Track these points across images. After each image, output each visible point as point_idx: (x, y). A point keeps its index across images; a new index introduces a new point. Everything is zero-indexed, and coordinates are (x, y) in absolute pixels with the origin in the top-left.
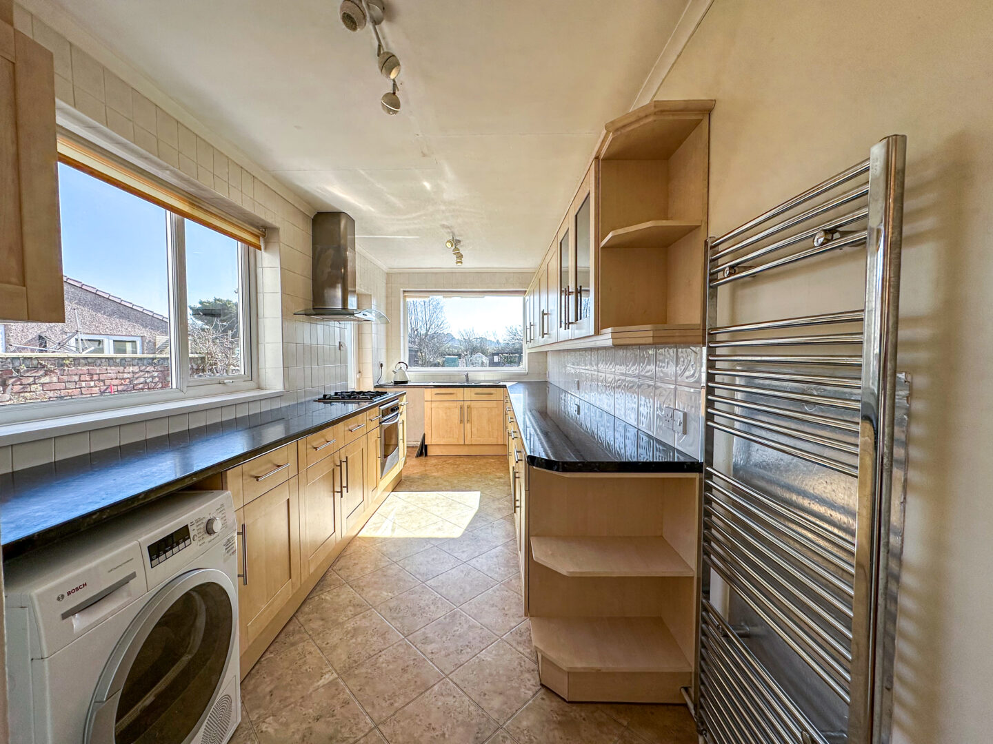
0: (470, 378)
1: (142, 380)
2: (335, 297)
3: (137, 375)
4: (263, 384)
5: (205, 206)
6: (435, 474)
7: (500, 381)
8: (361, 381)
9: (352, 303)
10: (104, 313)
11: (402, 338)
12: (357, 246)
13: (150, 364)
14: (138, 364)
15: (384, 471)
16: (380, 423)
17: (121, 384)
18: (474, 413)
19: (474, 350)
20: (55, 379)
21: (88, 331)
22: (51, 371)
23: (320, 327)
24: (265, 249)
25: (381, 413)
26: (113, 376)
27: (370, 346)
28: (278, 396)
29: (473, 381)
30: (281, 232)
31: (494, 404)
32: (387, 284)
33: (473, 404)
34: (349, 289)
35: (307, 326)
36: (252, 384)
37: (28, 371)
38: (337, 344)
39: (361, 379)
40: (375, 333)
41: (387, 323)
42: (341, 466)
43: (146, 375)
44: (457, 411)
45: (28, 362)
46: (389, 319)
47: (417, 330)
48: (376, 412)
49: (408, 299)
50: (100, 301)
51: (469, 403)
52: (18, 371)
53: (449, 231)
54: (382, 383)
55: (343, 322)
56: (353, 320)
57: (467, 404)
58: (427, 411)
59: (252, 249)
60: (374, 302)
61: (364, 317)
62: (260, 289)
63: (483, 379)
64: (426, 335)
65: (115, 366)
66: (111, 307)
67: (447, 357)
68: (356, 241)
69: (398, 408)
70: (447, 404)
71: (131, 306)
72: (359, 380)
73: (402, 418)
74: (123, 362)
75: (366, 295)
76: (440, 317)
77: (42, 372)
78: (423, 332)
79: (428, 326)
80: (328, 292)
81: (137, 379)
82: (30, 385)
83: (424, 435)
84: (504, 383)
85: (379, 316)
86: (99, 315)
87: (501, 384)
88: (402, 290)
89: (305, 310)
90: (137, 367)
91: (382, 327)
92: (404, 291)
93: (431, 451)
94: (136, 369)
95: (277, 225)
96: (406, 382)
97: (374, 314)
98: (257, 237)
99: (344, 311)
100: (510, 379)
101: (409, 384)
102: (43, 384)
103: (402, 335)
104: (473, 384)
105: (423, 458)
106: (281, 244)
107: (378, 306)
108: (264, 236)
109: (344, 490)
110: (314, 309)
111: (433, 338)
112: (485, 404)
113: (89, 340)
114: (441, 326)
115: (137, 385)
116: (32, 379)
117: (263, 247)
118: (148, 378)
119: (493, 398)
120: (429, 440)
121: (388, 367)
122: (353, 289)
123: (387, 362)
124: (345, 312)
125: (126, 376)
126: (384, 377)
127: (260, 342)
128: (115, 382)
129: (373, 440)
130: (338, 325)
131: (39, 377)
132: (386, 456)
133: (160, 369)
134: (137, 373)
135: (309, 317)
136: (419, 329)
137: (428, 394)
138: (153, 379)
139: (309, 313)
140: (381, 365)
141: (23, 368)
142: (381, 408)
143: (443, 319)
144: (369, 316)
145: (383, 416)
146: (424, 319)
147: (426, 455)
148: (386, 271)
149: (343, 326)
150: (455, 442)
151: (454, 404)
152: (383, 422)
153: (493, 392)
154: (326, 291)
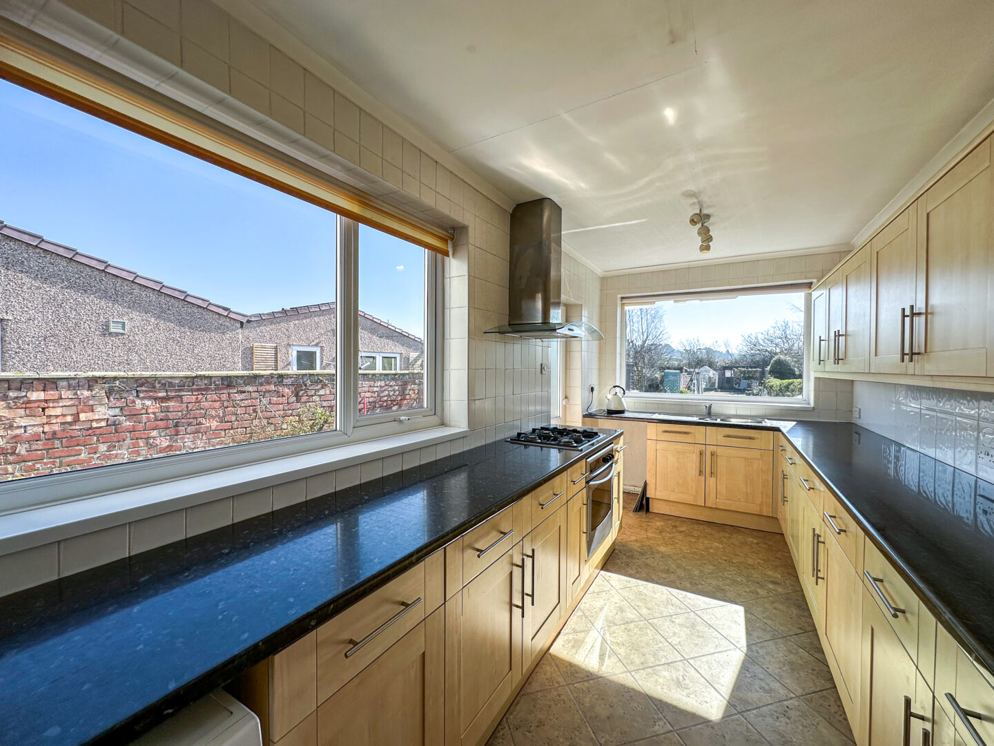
0: (713, 410)
1: (386, 393)
2: (534, 308)
3: (384, 389)
4: (447, 421)
5: (378, 204)
6: (662, 549)
7: (764, 417)
8: (568, 408)
9: (556, 316)
10: (378, 336)
11: (618, 356)
12: (563, 243)
13: (393, 379)
14: (384, 379)
15: (593, 547)
16: (587, 482)
17: (372, 397)
18: (722, 463)
19: (699, 363)
20: (328, 392)
21: (367, 350)
22: (326, 385)
23: (517, 347)
24: (453, 254)
25: (588, 470)
26: (366, 389)
27: (579, 367)
28: (461, 437)
29: (717, 416)
30: (471, 231)
31: (756, 454)
32: (601, 290)
33: (720, 451)
34: (552, 301)
35: (500, 348)
36: (435, 419)
37: (311, 385)
38: (539, 367)
39: (567, 406)
40: (585, 349)
41: (600, 338)
42: (522, 567)
43: (390, 389)
44: (695, 458)
45: (312, 378)
46: (603, 335)
47: (632, 342)
48: (581, 468)
49: (627, 308)
50: (375, 326)
51: (714, 448)
52: (306, 385)
53: (696, 200)
54: (593, 410)
55: (547, 340)
56: (557, 337)
57: (710, 449)
58: (650, 454)
59: (439, 256)
60: (585, 313)
61: (570, 333)
62: (447, 305)
63: (733, 412)
64: (643, 346)
65: (368, 381)
66: (382, 331)
67: (666, 371)
68: (562, 238)
69: (613, 457)
70: (679, 446)
71: (394, 329)
72: (565, 408)
73: (618, 467)
74: (374, 377)
75: (575, 305)
76: (659, 326)
77: (320, 386)
78: (639, 343)
79: (645, 337)
80: (525, 304)
81: (383, 392)
82: (312, 396)
83: (646, 484)
84: (775, 424)
85: (591, 331)
86: (374, 337)
87: (768, 423)
88: (619, 296)
89: (499, 327)
90: (383, 382)
91: (595, 344)
92: (623, 298)
93: (655, 507)
94: (383, 383)
95: (466, 223)
96: (622, 412)
97: (583, 329)
98: (445, 240)
99: (545, 327)
100: (781, 415)
101: (626, 415)
102: (320, 396)
103: (618, 351)
104: (719, 421)
105: (643, 514)
106: (470, 245)
107: (590, 318)
108: (452, 239)
109: (528, 600)
110: (509, 325)
111: (650, 350)
112: (743, 453)
113: (367, 357)
114: (659, 338)
115: (383, 397)
116: (313, 391)
117: (450, 254)
118: (391, 391)
119: (754, 444)
120: (653, 492)
121: (600, 392)
122: (556, 301)
123: (600, 384)
124: (547, 329)
125: (375, 389)
126: (595, 403)
127: (445, 368)
128: (368, 395)
129: (576, 509)
130: (540, 344)
131: (318, 390)
132: (594, 528)
133: (400, 384)
134: (383, 387)
135: (503, 335)
136: (635, 341)
137: (652, 429)
138: (394, 392)
139: (503, 331)
140: (592, 389)
141: (309, 382)
142: (588, 460)
143: (661, 329)
144: (577, 331)
145: (591, 472)
146: (641, 330)
147: (648, 510)
148: (601, 276)
149: (545, 344)
150: (690, 500)
151: (690, 448)
152: (591, 480)
153: (756, 436)
154: (523, 302)
